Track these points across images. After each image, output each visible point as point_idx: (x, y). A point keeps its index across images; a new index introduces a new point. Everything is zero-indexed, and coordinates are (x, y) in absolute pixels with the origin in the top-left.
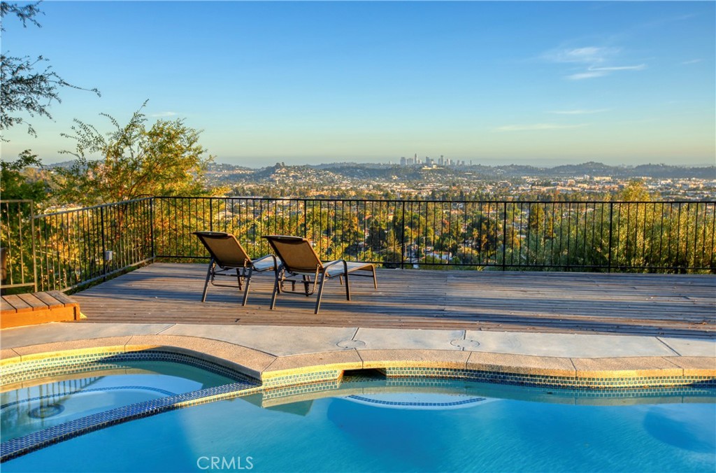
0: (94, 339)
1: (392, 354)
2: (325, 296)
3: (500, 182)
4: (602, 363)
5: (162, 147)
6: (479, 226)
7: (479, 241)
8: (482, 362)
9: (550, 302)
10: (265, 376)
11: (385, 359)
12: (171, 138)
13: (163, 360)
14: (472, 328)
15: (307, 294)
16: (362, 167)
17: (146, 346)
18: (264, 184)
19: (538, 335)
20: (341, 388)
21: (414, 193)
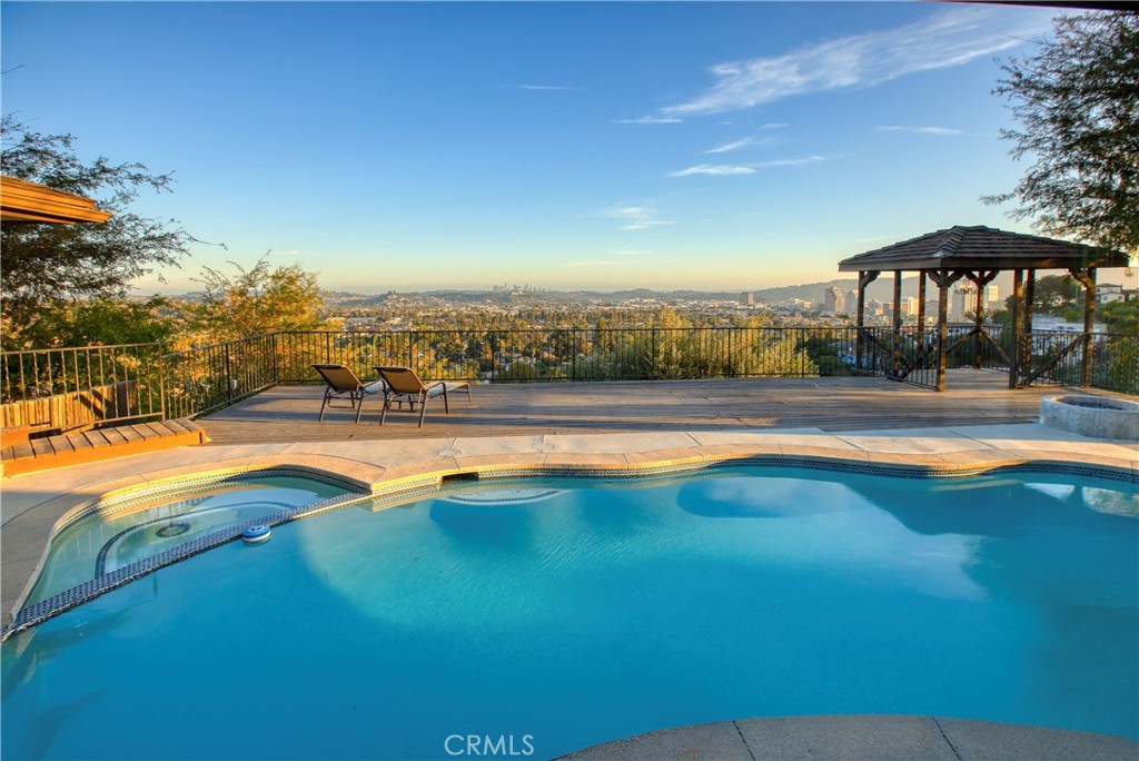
0: (218, 461)
1: (483, 460)
2: (427, 411)
3: (573, 304)
4: (647, 456)
5: (283, 288)
6: (557, 338)
7: (557, 349)
8: (556, 462)
9: (609, 407)
10: (374, 487)
11: (477, 465)
12: (291, 281)
13: (283, 476)
14: (549, 434)
15: (412, 411)
16: (461, 293)
17: (268, 466)
18: (378, 307)
19: (600, 436)
20: (441, 490)
21: (505, 313)
